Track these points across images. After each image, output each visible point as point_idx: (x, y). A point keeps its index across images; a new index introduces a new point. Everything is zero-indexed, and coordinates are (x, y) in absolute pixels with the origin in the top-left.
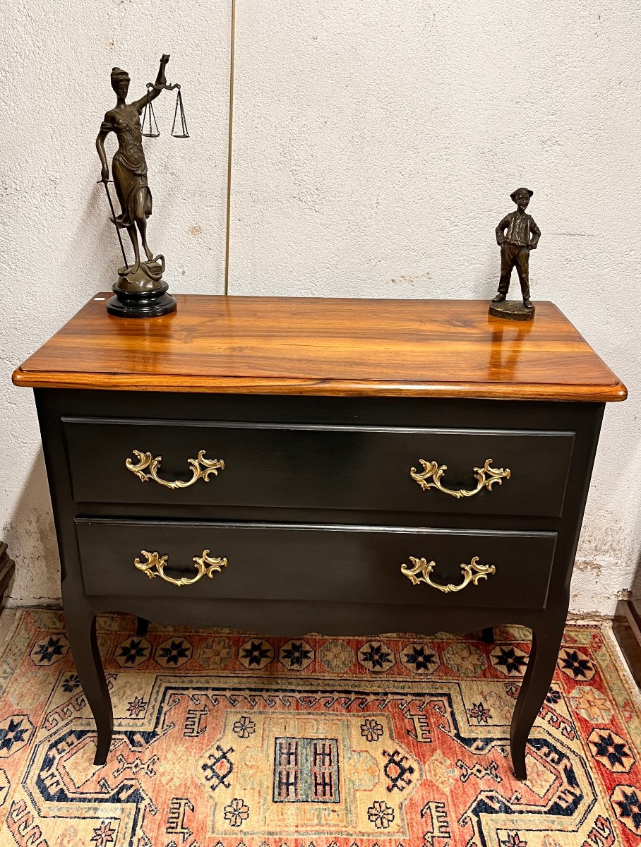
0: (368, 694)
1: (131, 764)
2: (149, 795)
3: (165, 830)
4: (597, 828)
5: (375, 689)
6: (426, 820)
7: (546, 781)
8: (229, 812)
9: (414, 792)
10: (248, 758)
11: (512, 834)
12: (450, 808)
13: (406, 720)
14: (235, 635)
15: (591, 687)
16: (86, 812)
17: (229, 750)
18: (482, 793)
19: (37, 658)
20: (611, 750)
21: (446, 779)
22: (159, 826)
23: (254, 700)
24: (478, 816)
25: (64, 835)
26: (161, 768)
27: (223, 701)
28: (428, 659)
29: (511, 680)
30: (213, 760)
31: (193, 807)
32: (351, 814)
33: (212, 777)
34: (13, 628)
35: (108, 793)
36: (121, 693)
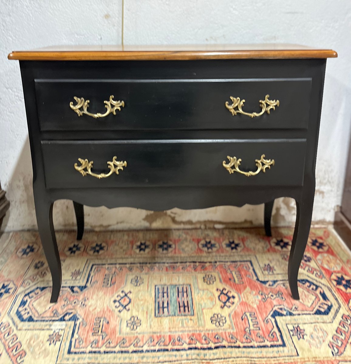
0: (206, 263)
1: (72, 302)
2: (82, 317)
3: (91, 334)
4: (343, 320)
5: (209, 260)
6: (245, 322)
7: (311, 299)
8: (129, 323)
9: (236, 308)
10: (139, 296)
11: (295, 326)
12: (258, 315)
13: (228, 274)
14: (131, 239)
15: (327, 254)
16: (45, 327)
17: (129, 293)
18: (275, 307)
19: (20, 255)
20: (344, 282)
21: (254, 301)
22: (88, 332)
23: (142, 268)
24: (274, 318)
25: (31, 339)
26: (90, 303)
27: (125, 270)
28: (237, 245)
29: (284, 253)
30: (119, 298)
31: (108, 322)
32: (201, 321)
33: (119, 306)
34: (8, 241)
35: (58, 317)
36: (67, 268)
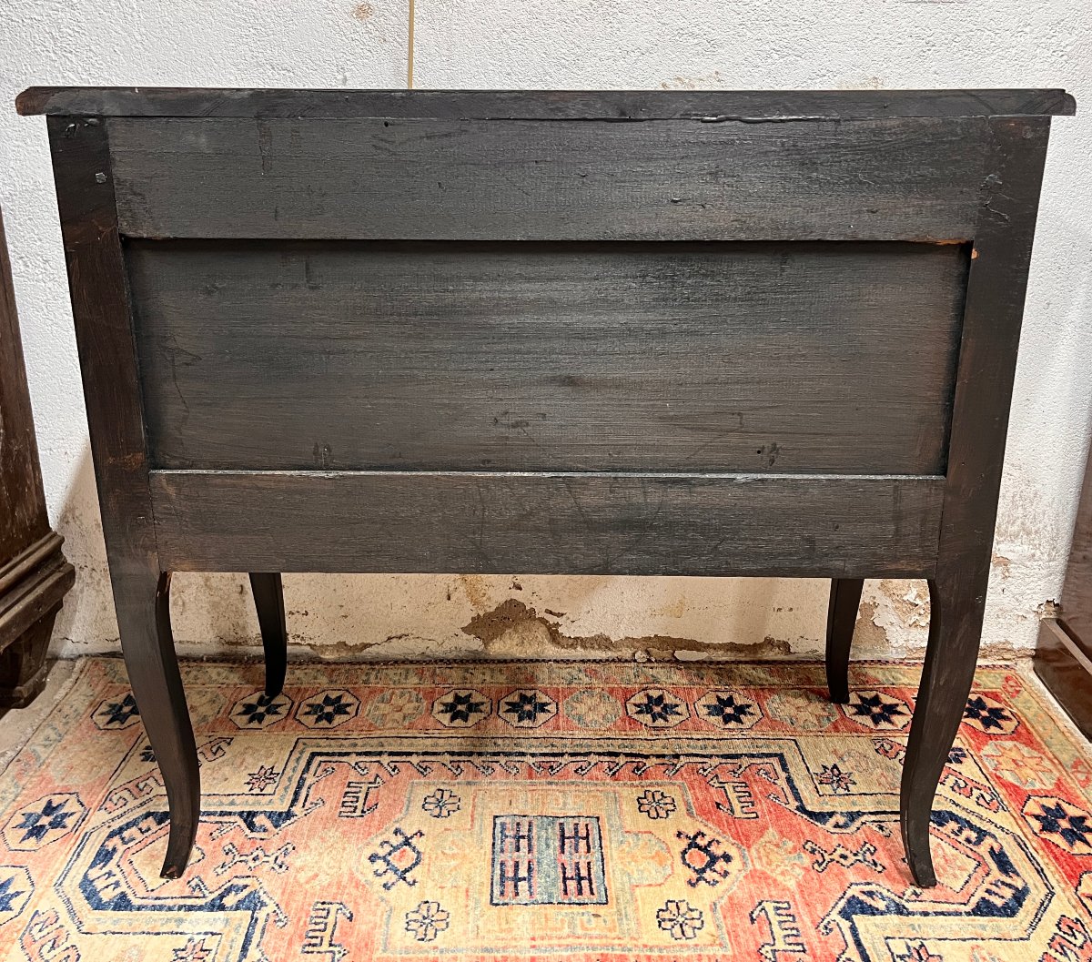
0: (647, 757)
1: (247, 855)
2: (276, 899)
3: (300, 949)
4: (1061, 933)
5: (658, 750)
6: (760, 928)
7: (960, 868)
8: (415, 921)
9: (735, 888)
10: (447, 845)
11: (916, 944)
12: (800, 909)
13: (712, 790)
14: (427, 685)
15: (1015, 742)
16: (163, 925)
17: (416, 834)
18: (853, 887)
19: (102, 721)
20: (1064, 824)
21: (789, 868)
22: (290, 943)
23: (459, 767)
24: (849, 919)
26: (299, 860)
27: (407, 769)
28: (741, 710)
29: (882, 734)
30: (387, 848)
31: (352, 915)
32: (627, 919)
33: (385, 872)
35: (204, 897)
36: (238, 761)
